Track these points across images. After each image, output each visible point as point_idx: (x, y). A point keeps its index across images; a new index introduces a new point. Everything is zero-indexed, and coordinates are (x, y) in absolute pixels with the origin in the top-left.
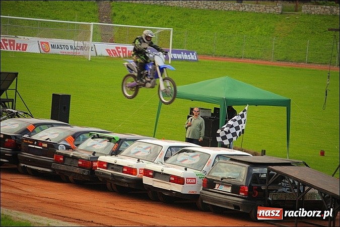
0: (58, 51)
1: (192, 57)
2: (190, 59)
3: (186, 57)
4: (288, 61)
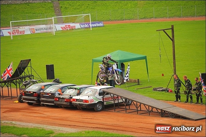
0: (39, 32)
1: (101, 25)
2: (100, 25)
3: (98, 25)
4: (146, 18)
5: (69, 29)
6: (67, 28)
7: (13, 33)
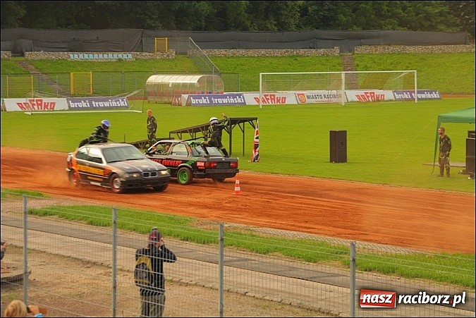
0: (313, 101)
1: (435, 95)
2: (433, 97)
5: (371, 100)
6: (368, 97)
7: (264, 101)
